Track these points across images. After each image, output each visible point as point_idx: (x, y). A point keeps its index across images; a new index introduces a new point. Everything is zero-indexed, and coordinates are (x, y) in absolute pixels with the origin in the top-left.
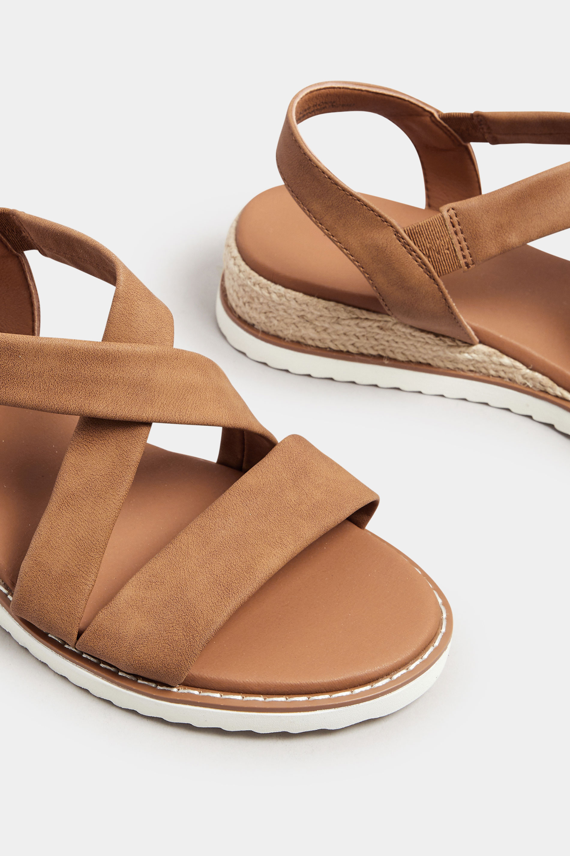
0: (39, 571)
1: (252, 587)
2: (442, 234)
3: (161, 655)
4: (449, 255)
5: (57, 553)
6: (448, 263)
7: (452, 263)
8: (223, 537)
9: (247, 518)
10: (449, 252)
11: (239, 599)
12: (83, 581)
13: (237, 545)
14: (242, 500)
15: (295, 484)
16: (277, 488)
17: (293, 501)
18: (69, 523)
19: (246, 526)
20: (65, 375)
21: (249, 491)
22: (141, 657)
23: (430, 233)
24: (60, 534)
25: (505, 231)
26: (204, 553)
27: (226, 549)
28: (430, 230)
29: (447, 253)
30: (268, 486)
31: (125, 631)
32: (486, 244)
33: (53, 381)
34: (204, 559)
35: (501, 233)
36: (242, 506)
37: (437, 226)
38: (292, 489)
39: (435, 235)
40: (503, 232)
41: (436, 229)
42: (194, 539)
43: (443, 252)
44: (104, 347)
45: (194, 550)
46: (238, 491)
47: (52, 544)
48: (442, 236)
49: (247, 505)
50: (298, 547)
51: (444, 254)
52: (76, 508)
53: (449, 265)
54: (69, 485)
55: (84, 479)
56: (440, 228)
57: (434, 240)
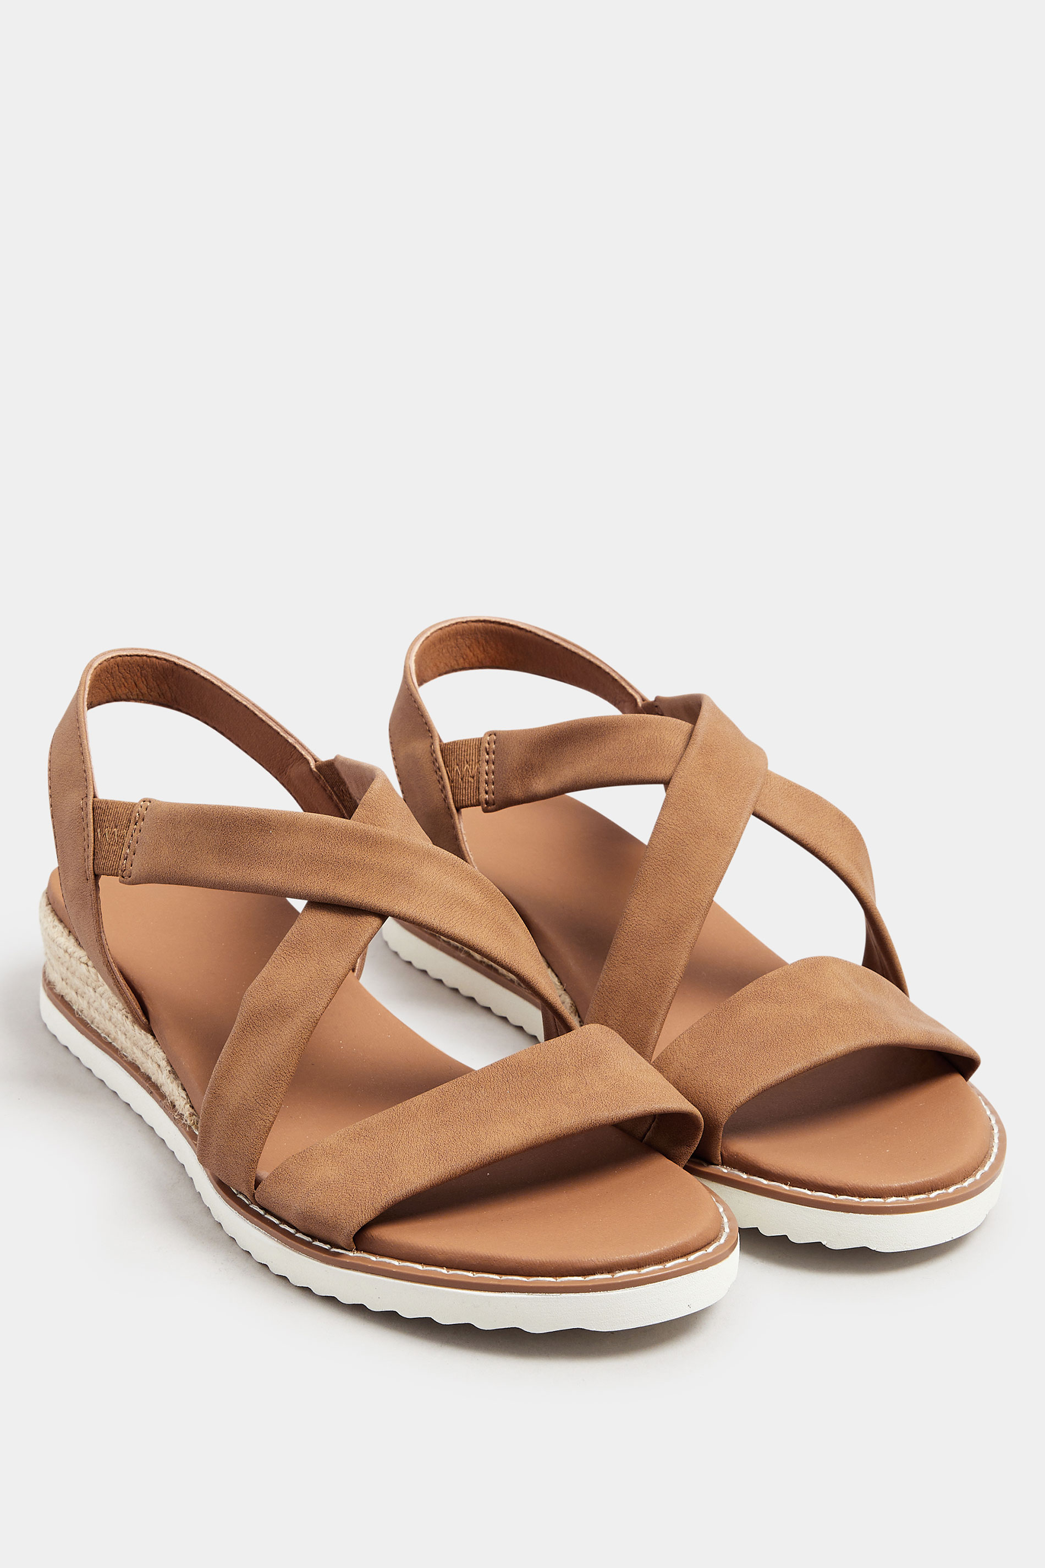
0: (218, 1106)
1: (470, 1160)
2: (474, 758)
3: (336, 1203)
4: (472, 784)
5: (237, 1084)
6: (468, 793)
7: (472, 795)
8: (464, 1109)
9: (503, 1094)
10: (472, 781)
11: (450, 1167)
12: (260, 1115)
13: (478, 1120)
14: (504, 1074)
15: (578, 1072)
16: (553, 1071)
17: (567, 1088)
18: (253, 1048)
19: (498, 1103)
20: (315, 854)
21: (517, 1066)
22: (314, 1204)
23: (462, 753)
24: (243, 1061)
25: (535, 774)
26: (434, 1121)
27: (462, 1121)
28: (463, 750)
29: (471, 782)
30: (543, 1066)
31: (309, 1176)
32: (509, 782)
33: (301, 860)
34: (432, 1126)
35: (530, 775)
36: (502, 1081)
37: (471, 748)
38: (571, 1076)
39: (466, 757)
40: (533, 775)
41: (469, 750)
42: (429, 1102)
43: (467, 778)
44: (365, 828)
45: (424, 1114)
46: (502, 1064)
47: (232, 1073)
48: (472, 760)
49: (507, 1081)
50: (548, 1132)
51: (467, 781)
52: (261, 1030)
53: (468, 795)
54: (256, 1002)
55: (274, 995)
56: (474, 751)
57: (463, 762)
